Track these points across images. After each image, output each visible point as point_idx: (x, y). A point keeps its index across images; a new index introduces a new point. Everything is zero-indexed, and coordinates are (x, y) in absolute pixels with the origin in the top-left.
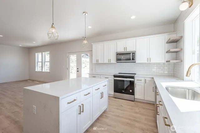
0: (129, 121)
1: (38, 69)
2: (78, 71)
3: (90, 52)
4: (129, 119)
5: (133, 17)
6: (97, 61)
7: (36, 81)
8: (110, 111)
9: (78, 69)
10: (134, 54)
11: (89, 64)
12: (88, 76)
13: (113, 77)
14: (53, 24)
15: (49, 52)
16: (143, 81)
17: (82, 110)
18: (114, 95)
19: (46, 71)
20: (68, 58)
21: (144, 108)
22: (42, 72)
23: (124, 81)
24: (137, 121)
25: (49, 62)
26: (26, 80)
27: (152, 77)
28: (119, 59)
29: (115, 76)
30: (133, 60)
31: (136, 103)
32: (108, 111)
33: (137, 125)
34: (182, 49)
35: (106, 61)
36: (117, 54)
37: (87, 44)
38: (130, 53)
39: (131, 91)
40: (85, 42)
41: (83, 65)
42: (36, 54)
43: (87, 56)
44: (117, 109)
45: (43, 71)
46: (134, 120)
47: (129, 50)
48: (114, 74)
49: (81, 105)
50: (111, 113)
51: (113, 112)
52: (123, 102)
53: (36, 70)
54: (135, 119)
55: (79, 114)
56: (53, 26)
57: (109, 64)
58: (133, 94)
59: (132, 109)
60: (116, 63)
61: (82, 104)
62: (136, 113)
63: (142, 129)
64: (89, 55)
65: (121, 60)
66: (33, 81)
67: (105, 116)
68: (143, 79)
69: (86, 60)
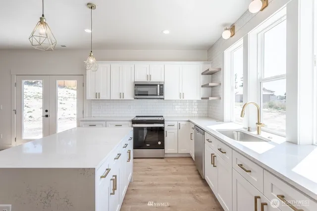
0: (171, 188)
2: (47, 116)
3: (78, 76)
4: (170, 185)
5: (166, 32)
6: (97, 95)
8: (137, 181)
9: (47, 111)
10: (162, 86)
12: (73, 125)
13: (130, 123)
14: (43, 16)
16: (176, 127)
20: (19, 86)
21: (180, 165)
23: (142, 128)
24: (179, 185)
27: (187, 120)
29: (134, 122)
30: (160, 95)
31: (168, 160)
33: (182, 189)
34: (220, 84)
35: (115, 96)
36: (136, 85)
38: (157, 85)
39: (159, 143)
44: (146, 174)
46: (176, 184)
47: (155, 79)
50: (139, 183)
51: (142, 181)
52: (150, 162)
54: (176, 182)
55: (111, 194)
56: (44, 20)
57: (121, 101)
58: (162, 147)
59: (166, 170)
60: (133, 99)
61: (113, 176)
62: (174, 174)
63: (191, 193)
65: (148, 95)
67: (132, 191)
68: (176, 123)
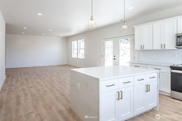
1: (74, 56)
2: (115, 59)
3: (131, 36)
6: (142, 47)
7: (72, 66)
9: (115, 56)
11: (129, 50)
13: (170, 69)
15: (83, 40)
17: (120, 97)
18: (171, 94)
19: (81, 57)
20: (104, 44)
22: (77, 58)
25: (83, 49)
26: (65, 65)
28: (180, 44)
29: (173, 68)
32: (158, 111)
35: (157, 47)
36: (178, 37)
37: (126, 28)
40: (125, 27)
41: (121, 53)
42: (73, 42)
43: (127, 41)
45: (79, 57)
48: (172, 65)
49: (119, 91)
53: (73, 57)
55: (117, 99)
56: (92, 18)
57: (163, 50)
60: (176, 49)
61: (121, 91)
64: (130, 40)
66: (70, 66)
69: (125, 46)
